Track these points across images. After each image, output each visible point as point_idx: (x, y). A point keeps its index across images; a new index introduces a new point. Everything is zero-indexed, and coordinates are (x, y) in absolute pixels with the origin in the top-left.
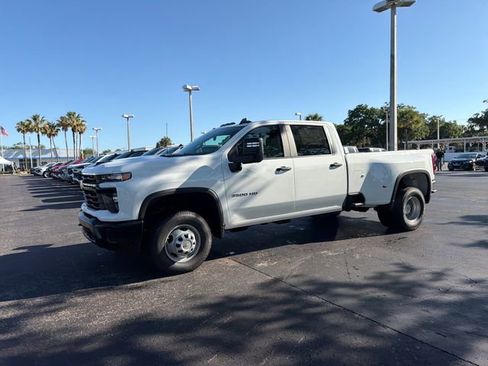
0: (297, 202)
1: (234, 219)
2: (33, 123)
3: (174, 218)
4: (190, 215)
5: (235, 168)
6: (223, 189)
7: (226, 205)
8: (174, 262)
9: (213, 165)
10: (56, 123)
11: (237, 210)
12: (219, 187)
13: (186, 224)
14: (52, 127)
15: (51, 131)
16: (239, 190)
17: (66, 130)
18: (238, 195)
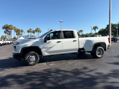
0: (63, 50)
1: (45, 54)
2: (30, 30)
3: (29, 53)
4: (33, 52)
5: (45, 42)
6: (42, 46)
7: (43, 50)
8: (29, 63)
9: (40, 41)
10: (35, 30)
11: (46, 51)
12: (41, 46)
13: (32, 55)
14: (34, 31)
15: (34, 32)
16: (46, 47)
17: (37, 32)
18: (46, 48)
